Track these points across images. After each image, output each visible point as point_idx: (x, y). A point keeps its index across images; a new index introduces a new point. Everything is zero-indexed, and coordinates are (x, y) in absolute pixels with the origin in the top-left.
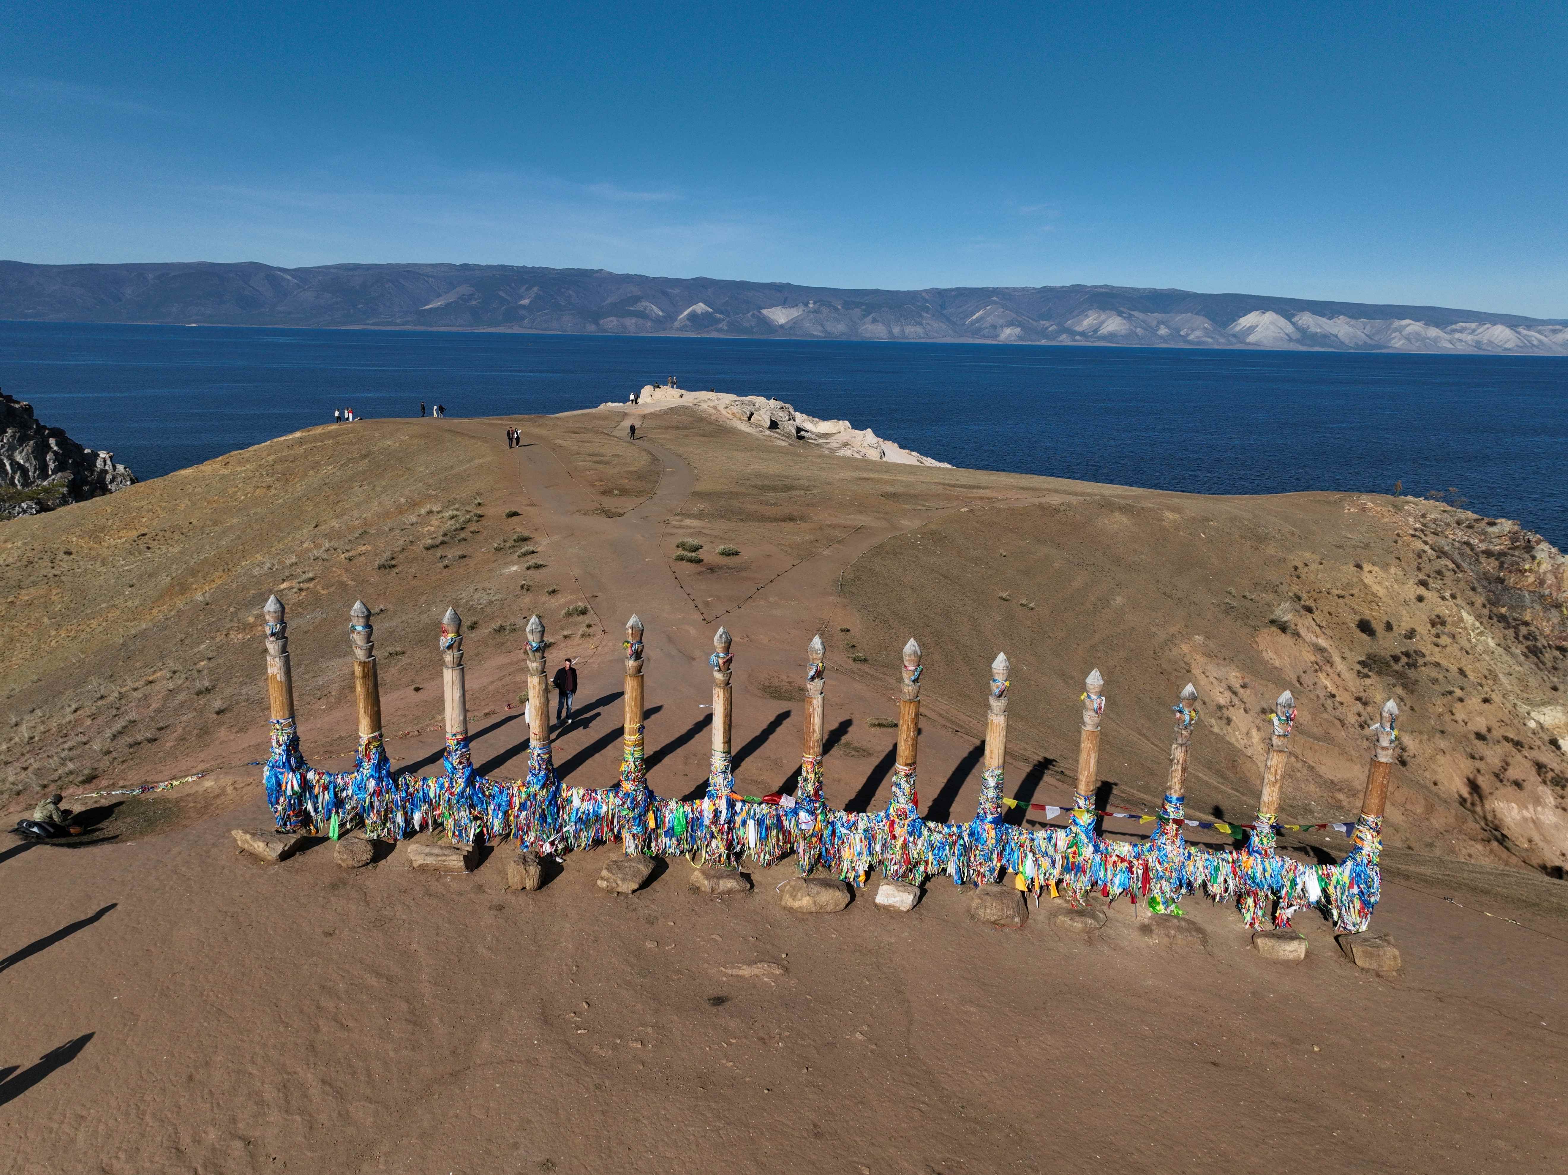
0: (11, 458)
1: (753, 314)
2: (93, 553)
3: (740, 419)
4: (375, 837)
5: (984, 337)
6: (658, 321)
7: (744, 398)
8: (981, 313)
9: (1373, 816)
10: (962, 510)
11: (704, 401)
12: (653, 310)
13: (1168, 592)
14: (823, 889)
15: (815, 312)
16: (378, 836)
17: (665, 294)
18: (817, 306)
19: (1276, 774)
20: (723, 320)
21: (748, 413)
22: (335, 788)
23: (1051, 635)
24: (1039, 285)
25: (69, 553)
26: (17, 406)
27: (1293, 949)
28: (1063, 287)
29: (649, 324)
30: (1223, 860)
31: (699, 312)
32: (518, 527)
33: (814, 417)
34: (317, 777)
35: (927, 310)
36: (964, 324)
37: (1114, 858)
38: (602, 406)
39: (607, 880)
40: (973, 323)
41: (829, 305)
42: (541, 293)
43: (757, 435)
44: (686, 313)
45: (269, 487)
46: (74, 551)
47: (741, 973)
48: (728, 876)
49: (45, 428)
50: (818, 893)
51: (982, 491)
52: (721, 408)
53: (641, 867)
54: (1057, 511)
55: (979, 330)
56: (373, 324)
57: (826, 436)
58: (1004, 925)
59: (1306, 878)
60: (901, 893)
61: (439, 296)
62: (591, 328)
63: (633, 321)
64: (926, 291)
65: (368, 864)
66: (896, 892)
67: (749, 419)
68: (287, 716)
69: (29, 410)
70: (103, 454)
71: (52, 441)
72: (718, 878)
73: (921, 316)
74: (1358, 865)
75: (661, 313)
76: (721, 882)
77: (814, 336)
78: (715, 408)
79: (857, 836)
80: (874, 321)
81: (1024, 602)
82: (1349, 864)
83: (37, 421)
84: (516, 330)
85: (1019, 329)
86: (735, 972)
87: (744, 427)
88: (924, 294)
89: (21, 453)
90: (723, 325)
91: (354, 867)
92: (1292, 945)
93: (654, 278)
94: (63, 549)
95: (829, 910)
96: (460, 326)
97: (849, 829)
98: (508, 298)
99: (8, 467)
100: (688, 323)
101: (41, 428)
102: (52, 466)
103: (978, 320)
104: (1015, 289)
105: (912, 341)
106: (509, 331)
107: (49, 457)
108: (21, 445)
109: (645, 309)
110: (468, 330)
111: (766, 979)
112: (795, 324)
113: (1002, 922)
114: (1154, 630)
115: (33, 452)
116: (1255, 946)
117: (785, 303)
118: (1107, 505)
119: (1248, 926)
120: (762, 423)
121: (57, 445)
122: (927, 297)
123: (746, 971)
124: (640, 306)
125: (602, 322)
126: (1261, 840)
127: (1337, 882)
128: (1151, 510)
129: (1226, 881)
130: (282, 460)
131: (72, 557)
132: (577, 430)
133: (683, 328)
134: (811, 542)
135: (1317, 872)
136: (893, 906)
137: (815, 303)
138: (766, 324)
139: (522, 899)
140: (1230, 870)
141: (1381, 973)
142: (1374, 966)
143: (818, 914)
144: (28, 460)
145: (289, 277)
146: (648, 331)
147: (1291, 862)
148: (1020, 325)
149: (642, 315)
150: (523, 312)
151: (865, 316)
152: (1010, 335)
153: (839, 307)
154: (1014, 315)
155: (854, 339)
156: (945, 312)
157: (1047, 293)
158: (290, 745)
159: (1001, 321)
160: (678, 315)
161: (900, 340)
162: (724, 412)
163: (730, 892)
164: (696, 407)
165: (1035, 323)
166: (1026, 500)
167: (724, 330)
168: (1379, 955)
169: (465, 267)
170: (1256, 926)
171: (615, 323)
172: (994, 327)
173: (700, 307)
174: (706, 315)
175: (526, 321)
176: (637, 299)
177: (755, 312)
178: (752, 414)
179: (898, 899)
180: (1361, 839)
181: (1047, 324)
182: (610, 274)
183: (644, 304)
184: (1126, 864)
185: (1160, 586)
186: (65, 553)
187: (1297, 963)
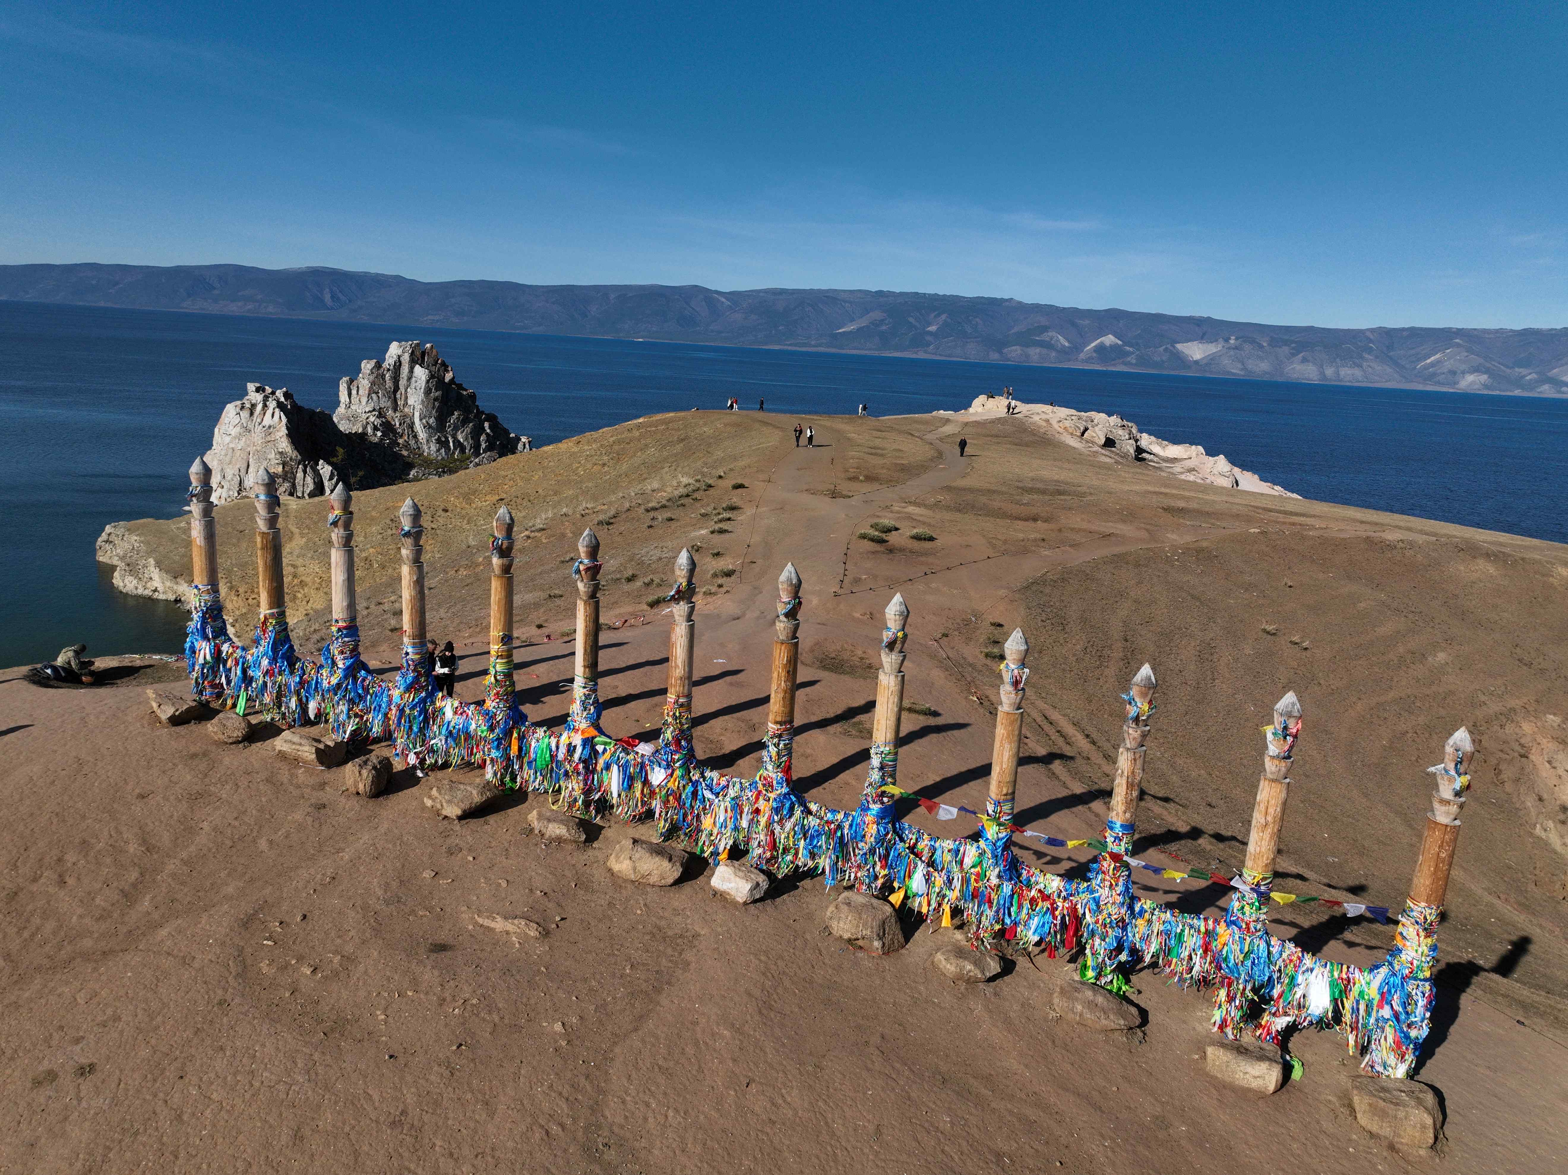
0: (454, 437)
1: (1167, 348)
2: (464, 512)
3: (1072, 434)
4: (268, 720)
5: (1439, 383)
6: (1063, 351)
7: (1083, 413)
8: (1438, 356)
9: (1423, 904)
10: (1252, 530)
11: (1038, 414)
12: (1058, 341)
13: (1526, 659)
14: (648, 855)
15: (1236, 348)
16: (272, 719)
17: (1074, 324)
18: (1239, 341)
19: (1266, 813)
20: (1133, 353)
21: (1082, 429)
22: (243, 664)
23: (1322, 682)
24: (1518, 326)
25: (446, 511)
26: (465, 393)
27: (1257, 1074)
28: (1552, 329)
29: (1054, 354)
30: (1191, 927)
31: (1107, 343)
32: (736, 498)
33: (1163, 440)
34: (231, 650)
35: (1370, 350)
36: (1415, 368)
37: (1033, 893)
38: (934, 413)
39: (434, 800)
40: (1426, 368)
41: (1253, 341)
42: (949, 320)
43: (1083, 450)
44: (1093, 345)
45: (604, 465)
46: (450, 509)
47: (493, 925)
48: (561, 822)
49: (483, 413)
50: (640, 858)
51: (1302, 519)
52: (1054, 422)
53: (475, 792)
54: (1391, 547)
55: (1434, 375)
56: (790, 345)
57: (1175, 460)
58: (861, 948)
59: (1312, 977)
60: (738, 879)
61: (852, 320)
62: (994, 357)
63: (1038, 350)
64: (1372, 330)
65: (240, 742)
66: (732, 877)
67: (1083, 434)
68: (206, 582)
69: (473, 397)
70: (524, 439)
71: (486, 425)
72: (549, 820)
73: (1362, 358)
74: (1394, 974)
75: (1067, 344)
76: (551, 826)
77: (1229, 373)
78: (1047, 421)
79: (722, 803)
80: (1304, 360)
81: (1296, 639)
82: (1384, 971)
83: (477, 406)
84: (921, 355)
85: (1485, 377)
86: (487, 922)
87: (1073, 442)
88: (1368, 334)
89: (462, 432)
90: (1132, 359)
91: (227, 743)
92: (1257, 1067)
93: (1064, 308)
94: (442, 507)
95: (651, 881)
96: (870, 349)
97: (717, 795)
98: (917, 324)
99: (451, 444)
100: (1095, 355)
101: (480, 413)
102: (483, 446)
103: (1432, 365)
104: (1485, 331)
105: (1348, 384)
106: (914, 356)
107: (483, 438)
108: (463, 426)
109: (1051, 339)
110: (876, 353)
111: (514, 939)
112: (1212, 360)
113: (860, 943)
114: (1483, 698)
115: (471, 433)
116: (1204, 1056)
117: (1202, 338)
118: (1471, 550)
119: (1216, 1029)
120: (1096, 440)
121: (490, 428)
122: (1372, 337)
123: (499, 924)
124: (1045, 337)
125: (1005, 350)
126: (1243, 908)
127: (1361, 993)
128: (1535, 562)
129: (1190, 958)
130: (619, 442)
131: (448, 514)
132: (883, 429)
133: (1089, 360)
134: (1035, 540)
135: (1331, 971)
136: (729, 894)
137: (1237, 339)
138: (1180, 359)
139: (353, 802)
140: (1200, 942)
141: (1397, 1146)
142: (1386, 1131)
143: (640, 885)
144: (466, 439)
145: (723, 300)
146: (1052, 361)
147: (1294, 950)
148: (1487, 371)
149: (1048, 345)
150: (929, 338)
151: (1293, 355)
152: (1472, 383)
153: (1265, 344)
154: (1481, 361)
155: (1280, 379)
156: (1391, 354)
157: (1529, 336)
158: (206, 612)
159: (1463, 367)
160: (1085, 347)
161: (1333, 383)
162: (1056, 426)
163: (559, 840)
164: (1027, 419)
165: (1508, 371)
166: (1350, 532)
167: (1132, 364)
168: (1396, 1117)
169: (880, 293)
170: (1229, 1031)
171: (1019, 352)
172: (1453, 373)
173: (1109, 340)
174: (1114, 347)
175: (931, 347)
176: (1044, 329)
177: (1168, 346)
178: (1086, 429)
179: (732, 885)
180: (1404, 938)
181: (1524, 371)
182: (1020, 303)
183: (1050, 334)
184: (1047, 904)
185: (1518, 650)
186: (443, 510)
187: (1260, 1095)
